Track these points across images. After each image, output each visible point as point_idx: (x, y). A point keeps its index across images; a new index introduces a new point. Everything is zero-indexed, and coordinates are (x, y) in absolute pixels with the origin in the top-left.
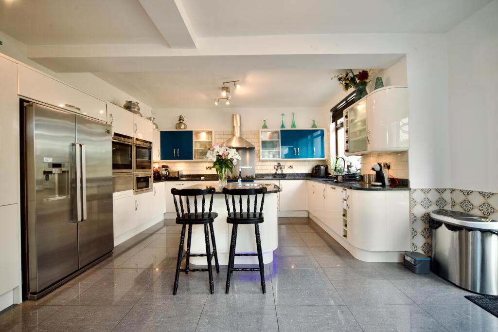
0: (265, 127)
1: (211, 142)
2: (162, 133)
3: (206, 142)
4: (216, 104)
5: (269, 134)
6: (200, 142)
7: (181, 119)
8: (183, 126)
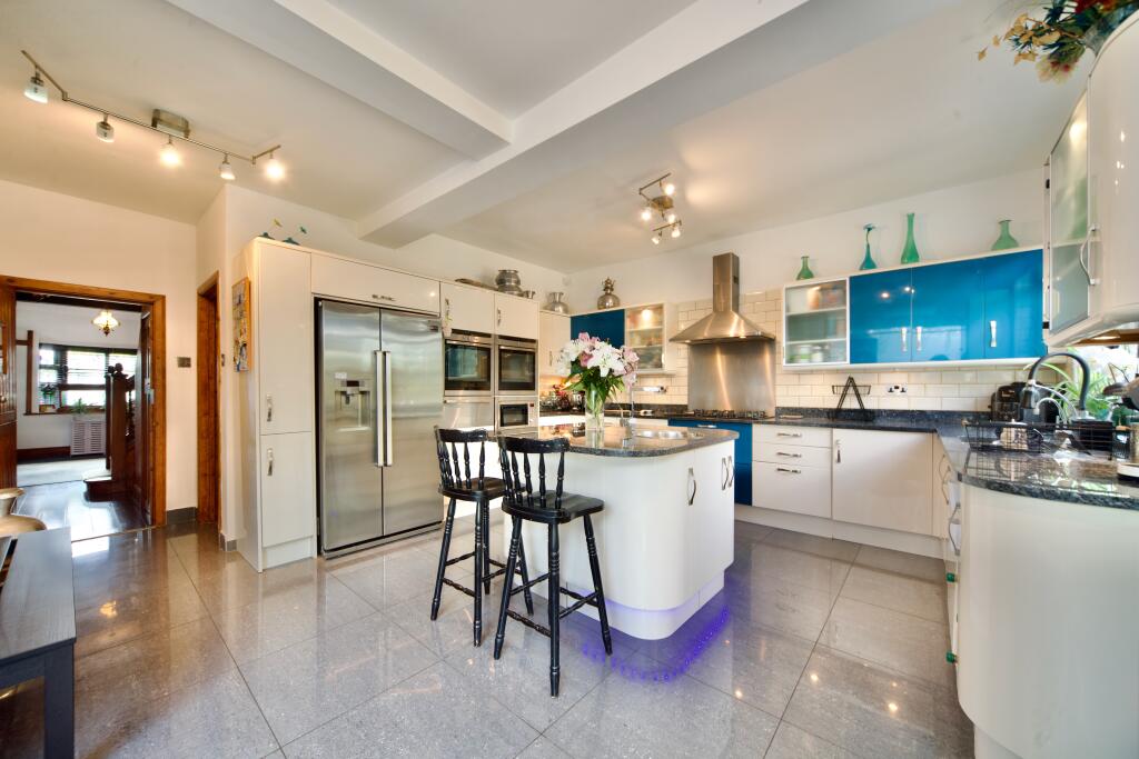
0: (806, 273)
1: (661, 330)
2: (573, 319)
3: (650, 331)
4: (656, 241)
5: (812, 294)
6: (639, 333)
7: (608, 287)
8: (611, 301)
